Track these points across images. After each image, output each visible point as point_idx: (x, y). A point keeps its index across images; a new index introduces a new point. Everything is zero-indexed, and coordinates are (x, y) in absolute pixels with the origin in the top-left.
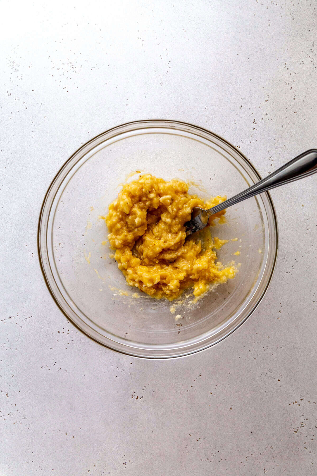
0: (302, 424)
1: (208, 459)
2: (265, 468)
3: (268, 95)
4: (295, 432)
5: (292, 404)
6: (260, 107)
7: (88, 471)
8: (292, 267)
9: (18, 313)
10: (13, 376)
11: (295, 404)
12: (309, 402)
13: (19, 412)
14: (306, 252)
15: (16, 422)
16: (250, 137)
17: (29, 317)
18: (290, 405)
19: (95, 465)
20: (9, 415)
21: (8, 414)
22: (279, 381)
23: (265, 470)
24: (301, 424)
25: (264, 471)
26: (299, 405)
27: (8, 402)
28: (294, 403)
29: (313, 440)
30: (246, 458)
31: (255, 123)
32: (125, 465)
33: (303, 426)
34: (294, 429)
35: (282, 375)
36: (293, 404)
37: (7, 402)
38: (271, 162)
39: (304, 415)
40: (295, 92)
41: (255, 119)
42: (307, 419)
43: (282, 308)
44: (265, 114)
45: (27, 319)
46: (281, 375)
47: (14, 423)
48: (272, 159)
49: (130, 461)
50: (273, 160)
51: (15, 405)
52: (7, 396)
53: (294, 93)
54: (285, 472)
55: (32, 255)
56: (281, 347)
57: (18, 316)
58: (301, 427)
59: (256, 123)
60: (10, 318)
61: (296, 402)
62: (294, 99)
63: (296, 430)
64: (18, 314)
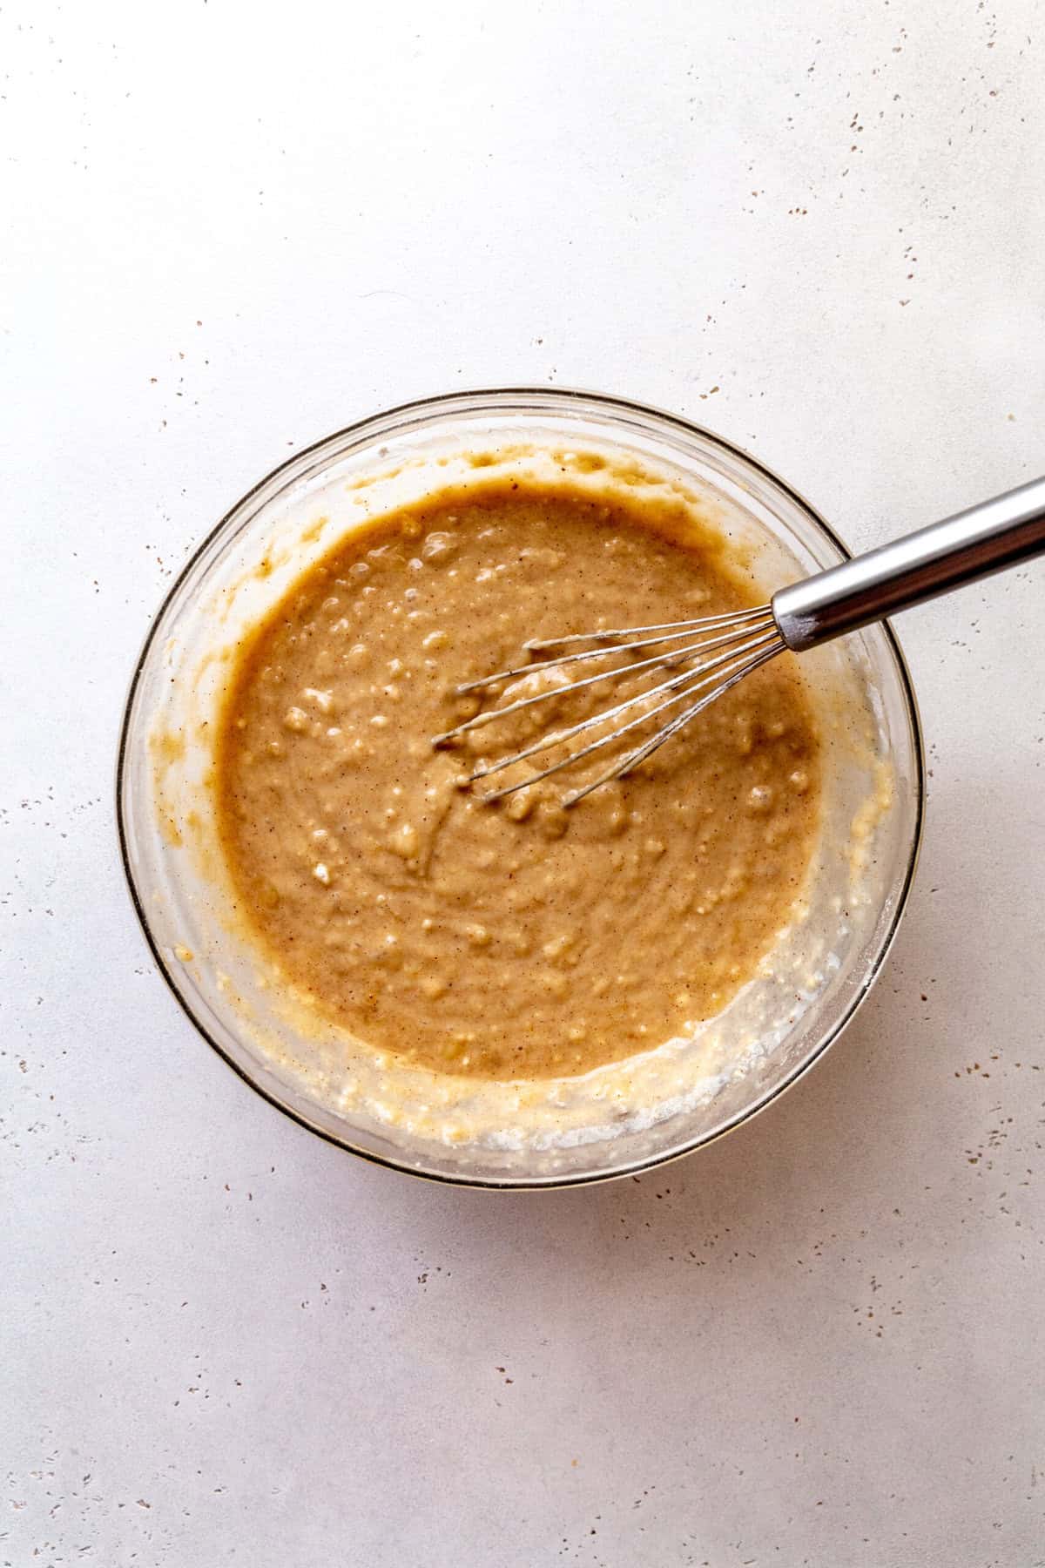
0: (995, 1135)
1: (694, 1256)
2: (874, 1277)
3: (903, 30)
4: (973, 1161)
5: (964, 1074)
6: (874, 72)
7: (303, 1305)
8: (973, 624)
9: (51, 788)
10: (39, 1003)
11: (975, 1072)
12: (1018, 1065)
13: (66, 1122)
14: (1018, 576)
15: (57, 1154)
16: (840, 176)
17: (90, 803)
18: (957, 1075)
19: (324, 1287)
20: (32, 1132)
21: (29, 1127)
22: (924, 999)
23: (877, 1284)
24: (991, 1136)
25: (871, 1288)
26: (987, 1076)
27: (27, 1088)
28: (969, 1071)
29: (1026, 1184)
30: (816, 1247)
31: (856, 127)
32: (425, 1281)
33: (997, 1144)
34: (969, 1152)
35: (933, 981)
36: (966, 1072)
37: (23, 1091)
38: (911, 267)
39: (1000, 1108)
40: (992, 21)
41: (857, 115)
42: (1010, 1120)
43: (936, 760)
44: (893, 97)
45: (82, 807)
46: (929, 980)
47: (50, 1158)
48: (911, 254)
49: (439, 1269)
50: (914, 260)
51: (52, 1098)
52: (20, 1070)
53: (988, 24)
54: (937, 1287)
55: (97, 587)
56: (933, 890)
57: (51, 798)
58: (990, 1145)
59: (860, 128)
60: (23, 806)
61: (977, 1067)
62: (991, 45)
63: (976, 1157)
64: (50, 793)
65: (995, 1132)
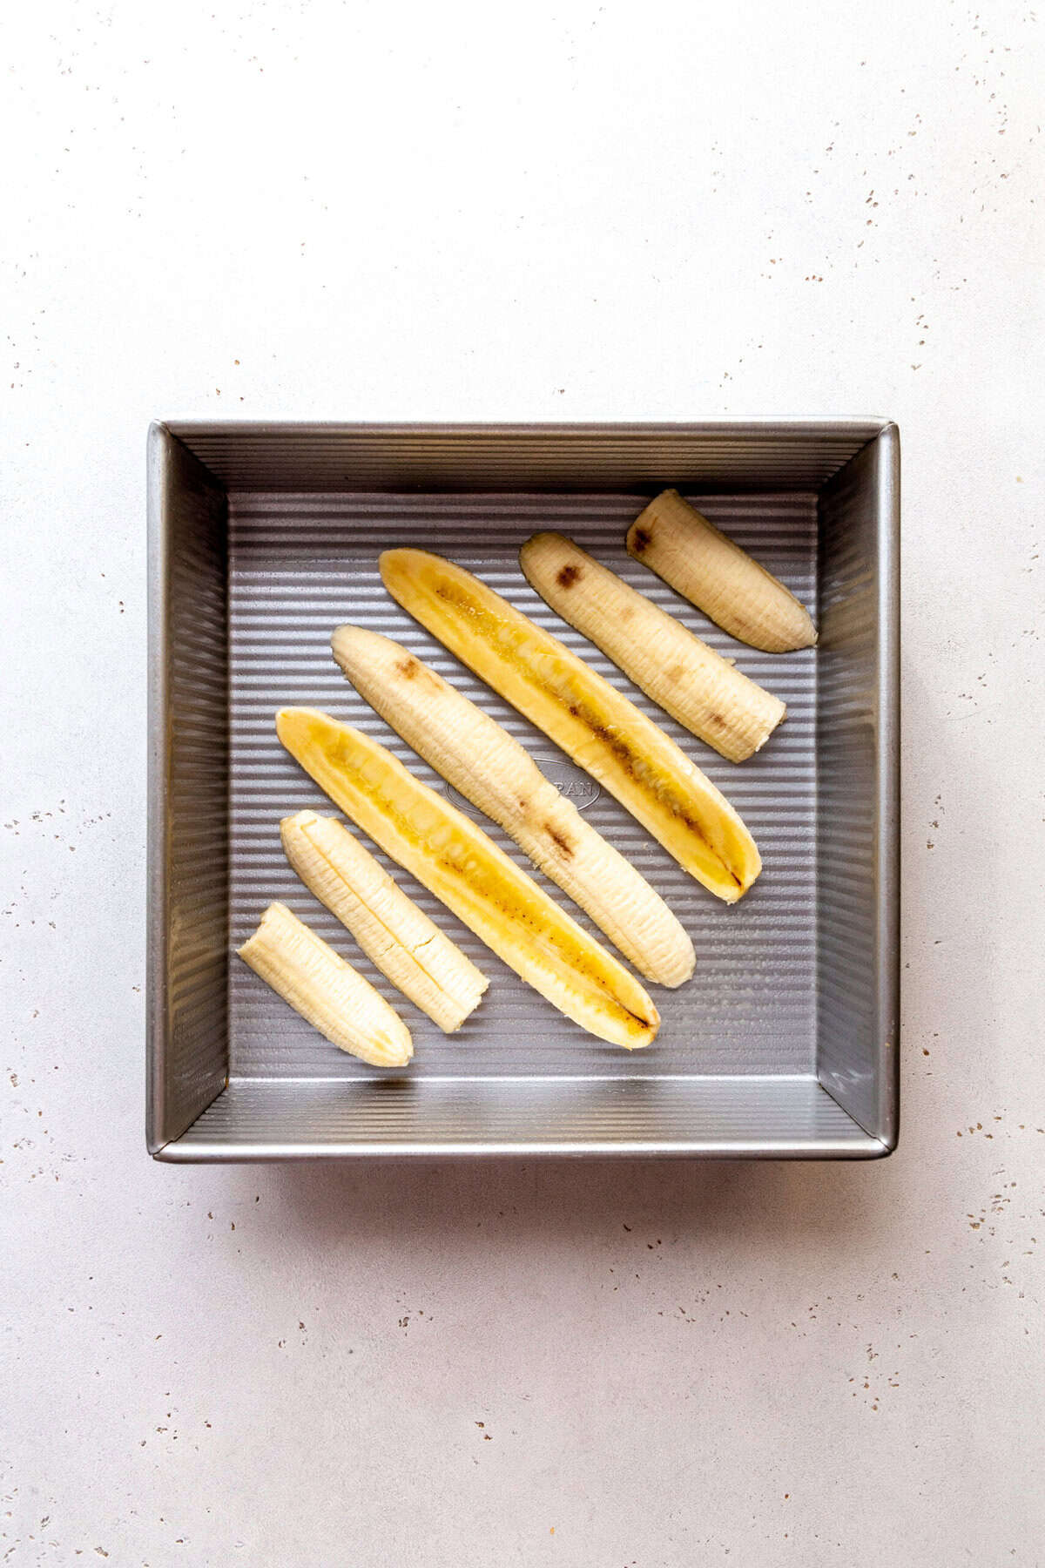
0: (997, 1199)
1: (684, 1312)
2: (870, 1345)
3: (918, 116)
4: (974, 1226)
5: (966, 1133)
6: (890, 153)
7: (280, 1344)
8: (980, 678)
9: (63, 801)
10: (35, 1016)
11: (977, 1131)
12: (1022, 1127)
13: (52, 1139)
14: (1025, 632)
15: (41, 1173)
16: (856, 247)
17: (101, 818)
18: (959, 1134)
19: (302, 1326)
20: (18, 1148)
21: (14, 1144)
22: (926, 1053)
23: (873, 1352)
24: (994, 1200)
25: (867, 1355)
26: (990, 1136)
27: (16, 1102)
28: (972, 1130)
29: (1031, 1253)
30: (811, 1309)
31: (872, 203)
32: (406, 1325)
33: (1001, 1208)
34: (971, 1216)
35: (935, 1035)
36: (969, 1131)
37: (12, 1104)
38: (923, 334)
39: (1003, 1171)
40: (1003, 110)
41: (872, 192)
42: (1014, 1185)
43: (941, 811)
44: (908, 177)
45: (92, 821)
46: (932, 1034)
47: (34, 1176)
48: (923, 322)
49: (421, 1313)
50: (926, 327)
51: (40, 1113)
52: (11, 1084)
53: (1000, 113)
54: (935, 1359)
55: (122, 607)
56: (937, 942)
57: (62, 811)
58: (993, 1210)
59: (876, 204)
60: (34, 817)
61: (980, 1127)
62: (1001, 132)
63: (978, 1221)
64: (61, 806)
65: (998, 1196)
